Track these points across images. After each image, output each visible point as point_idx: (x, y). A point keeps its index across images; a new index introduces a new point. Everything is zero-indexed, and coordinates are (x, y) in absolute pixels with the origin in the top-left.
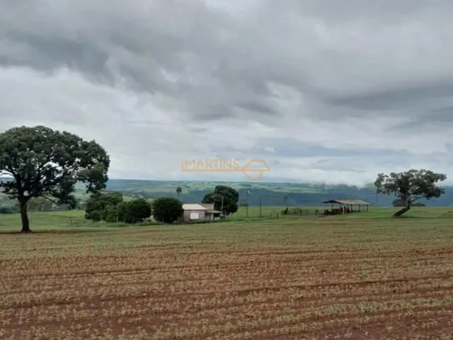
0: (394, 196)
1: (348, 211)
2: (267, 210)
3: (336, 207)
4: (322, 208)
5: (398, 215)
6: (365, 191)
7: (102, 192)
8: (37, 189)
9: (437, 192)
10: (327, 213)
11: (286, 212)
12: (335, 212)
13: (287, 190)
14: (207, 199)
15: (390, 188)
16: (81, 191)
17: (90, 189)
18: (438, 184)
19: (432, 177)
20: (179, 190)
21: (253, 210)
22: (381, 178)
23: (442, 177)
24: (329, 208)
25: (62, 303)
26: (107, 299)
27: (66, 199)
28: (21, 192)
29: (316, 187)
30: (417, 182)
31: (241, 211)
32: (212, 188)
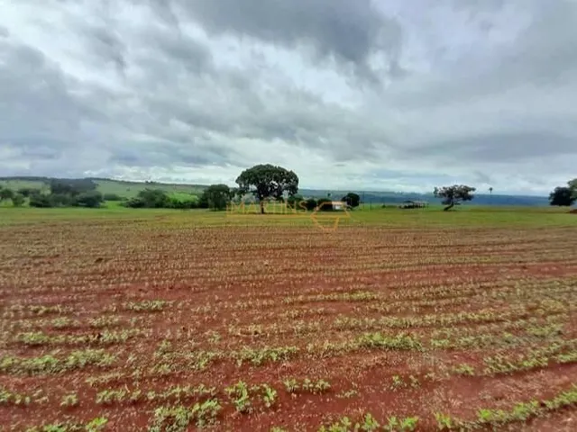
0: (444, 199)
1: (417, 207)
2: (374, 205)
3: (411, 204)
4: (403, 205)
5: (446, 209)
6: (426, 197)
7: (295, 195)
8: (267, 194)
9: (470, 198)
10: (406, 207)
11: (384, 207)
12: (410, 207)
13: (382, 195)
14: (344, 200)
15: (443, 195)
16: (285, 195)
17: (289, 194)
18: (470, 193)
19: (467, 189)
20: (329, 195)
21: (367, 205)
22: (436, 190)
23: (474, 189)
24: (407, 205)
25: (293, 248)
26: (312, 248)
27: (279, 198)
28: (260, 195)
29: (398, 193)
30: (457, 192)
31: (361, 206)
32: (347, 194)
